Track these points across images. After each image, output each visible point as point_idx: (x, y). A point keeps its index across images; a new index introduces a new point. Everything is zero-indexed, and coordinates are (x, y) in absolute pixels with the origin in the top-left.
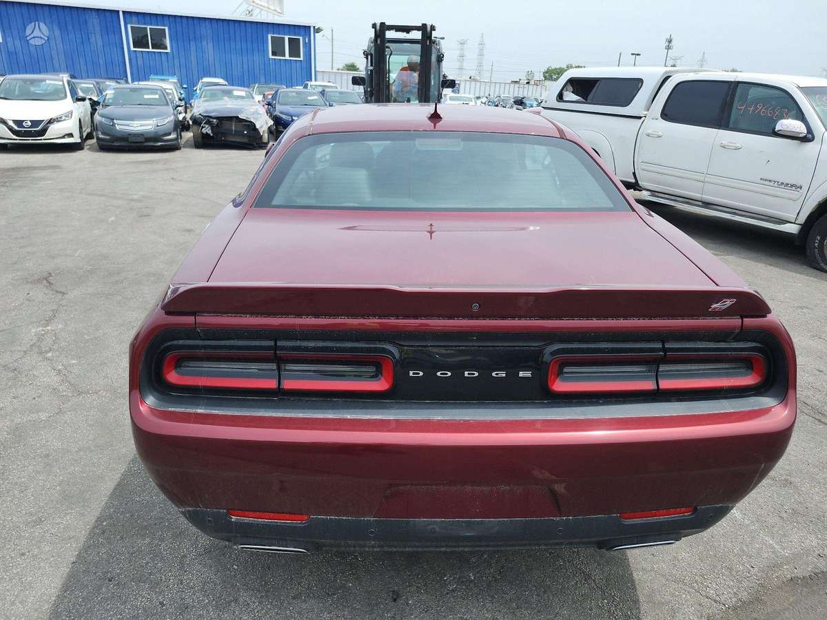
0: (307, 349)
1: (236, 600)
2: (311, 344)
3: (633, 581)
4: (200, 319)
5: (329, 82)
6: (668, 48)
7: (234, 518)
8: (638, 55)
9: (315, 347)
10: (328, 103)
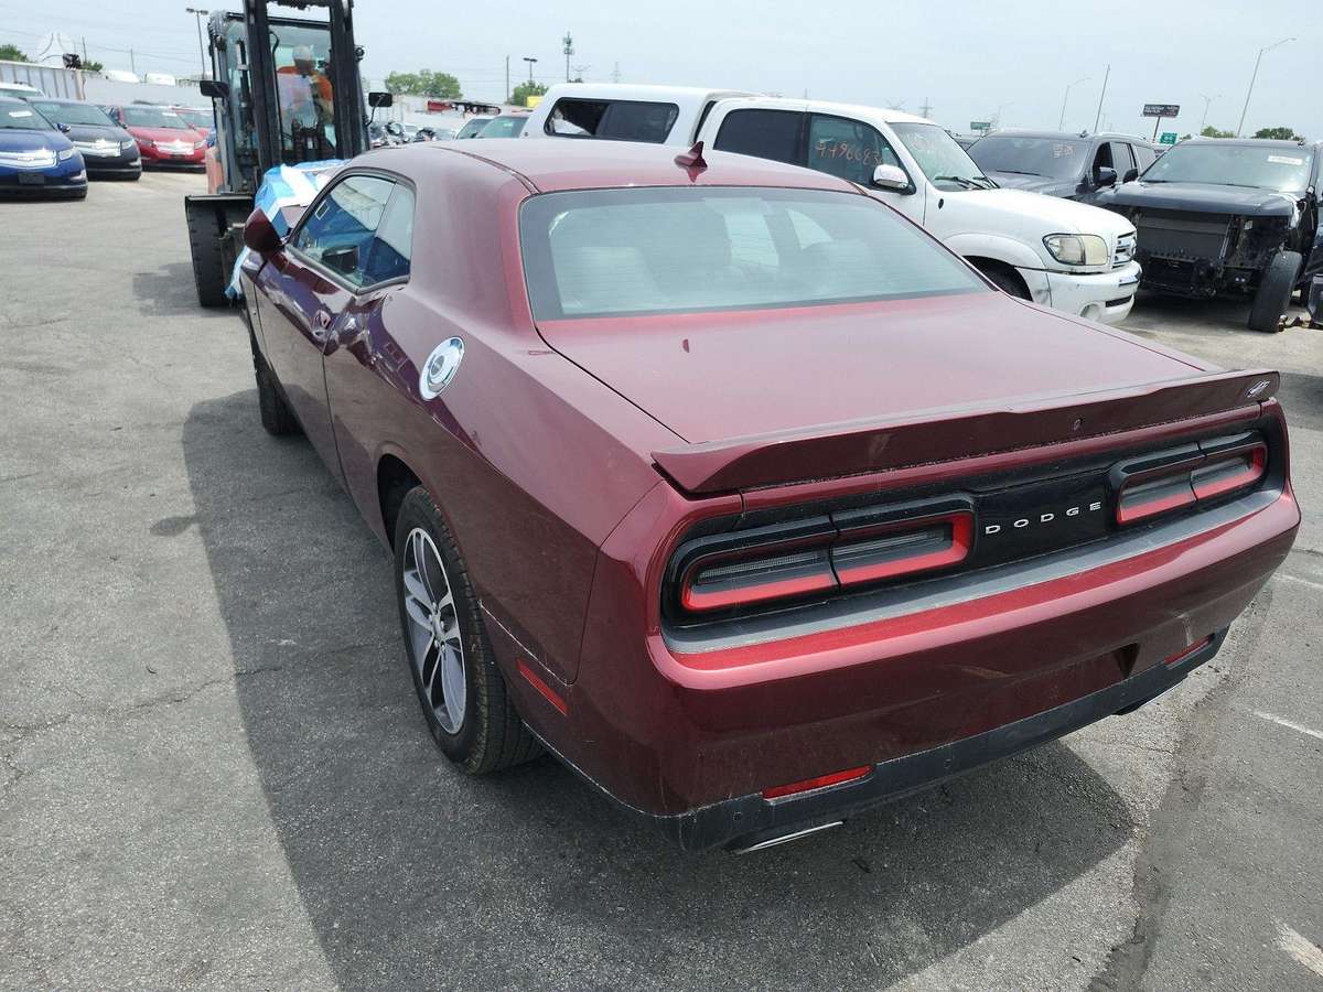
0: (872, 519)
1: (670, 952)
2: (876, 511)
3: (1075, 756)
4: (749, 496)
5: (16, 83)
6: (568, 52)
7: (772, 802)
8: (534, 60)
9: (880, 515)
10: (56, 126)
